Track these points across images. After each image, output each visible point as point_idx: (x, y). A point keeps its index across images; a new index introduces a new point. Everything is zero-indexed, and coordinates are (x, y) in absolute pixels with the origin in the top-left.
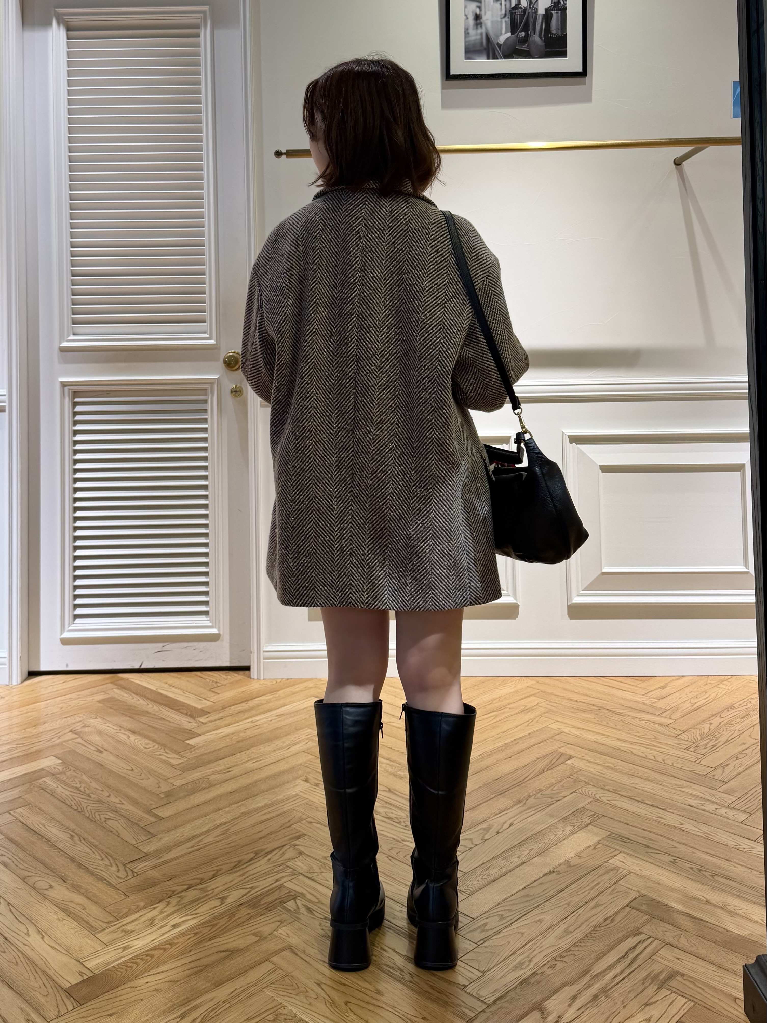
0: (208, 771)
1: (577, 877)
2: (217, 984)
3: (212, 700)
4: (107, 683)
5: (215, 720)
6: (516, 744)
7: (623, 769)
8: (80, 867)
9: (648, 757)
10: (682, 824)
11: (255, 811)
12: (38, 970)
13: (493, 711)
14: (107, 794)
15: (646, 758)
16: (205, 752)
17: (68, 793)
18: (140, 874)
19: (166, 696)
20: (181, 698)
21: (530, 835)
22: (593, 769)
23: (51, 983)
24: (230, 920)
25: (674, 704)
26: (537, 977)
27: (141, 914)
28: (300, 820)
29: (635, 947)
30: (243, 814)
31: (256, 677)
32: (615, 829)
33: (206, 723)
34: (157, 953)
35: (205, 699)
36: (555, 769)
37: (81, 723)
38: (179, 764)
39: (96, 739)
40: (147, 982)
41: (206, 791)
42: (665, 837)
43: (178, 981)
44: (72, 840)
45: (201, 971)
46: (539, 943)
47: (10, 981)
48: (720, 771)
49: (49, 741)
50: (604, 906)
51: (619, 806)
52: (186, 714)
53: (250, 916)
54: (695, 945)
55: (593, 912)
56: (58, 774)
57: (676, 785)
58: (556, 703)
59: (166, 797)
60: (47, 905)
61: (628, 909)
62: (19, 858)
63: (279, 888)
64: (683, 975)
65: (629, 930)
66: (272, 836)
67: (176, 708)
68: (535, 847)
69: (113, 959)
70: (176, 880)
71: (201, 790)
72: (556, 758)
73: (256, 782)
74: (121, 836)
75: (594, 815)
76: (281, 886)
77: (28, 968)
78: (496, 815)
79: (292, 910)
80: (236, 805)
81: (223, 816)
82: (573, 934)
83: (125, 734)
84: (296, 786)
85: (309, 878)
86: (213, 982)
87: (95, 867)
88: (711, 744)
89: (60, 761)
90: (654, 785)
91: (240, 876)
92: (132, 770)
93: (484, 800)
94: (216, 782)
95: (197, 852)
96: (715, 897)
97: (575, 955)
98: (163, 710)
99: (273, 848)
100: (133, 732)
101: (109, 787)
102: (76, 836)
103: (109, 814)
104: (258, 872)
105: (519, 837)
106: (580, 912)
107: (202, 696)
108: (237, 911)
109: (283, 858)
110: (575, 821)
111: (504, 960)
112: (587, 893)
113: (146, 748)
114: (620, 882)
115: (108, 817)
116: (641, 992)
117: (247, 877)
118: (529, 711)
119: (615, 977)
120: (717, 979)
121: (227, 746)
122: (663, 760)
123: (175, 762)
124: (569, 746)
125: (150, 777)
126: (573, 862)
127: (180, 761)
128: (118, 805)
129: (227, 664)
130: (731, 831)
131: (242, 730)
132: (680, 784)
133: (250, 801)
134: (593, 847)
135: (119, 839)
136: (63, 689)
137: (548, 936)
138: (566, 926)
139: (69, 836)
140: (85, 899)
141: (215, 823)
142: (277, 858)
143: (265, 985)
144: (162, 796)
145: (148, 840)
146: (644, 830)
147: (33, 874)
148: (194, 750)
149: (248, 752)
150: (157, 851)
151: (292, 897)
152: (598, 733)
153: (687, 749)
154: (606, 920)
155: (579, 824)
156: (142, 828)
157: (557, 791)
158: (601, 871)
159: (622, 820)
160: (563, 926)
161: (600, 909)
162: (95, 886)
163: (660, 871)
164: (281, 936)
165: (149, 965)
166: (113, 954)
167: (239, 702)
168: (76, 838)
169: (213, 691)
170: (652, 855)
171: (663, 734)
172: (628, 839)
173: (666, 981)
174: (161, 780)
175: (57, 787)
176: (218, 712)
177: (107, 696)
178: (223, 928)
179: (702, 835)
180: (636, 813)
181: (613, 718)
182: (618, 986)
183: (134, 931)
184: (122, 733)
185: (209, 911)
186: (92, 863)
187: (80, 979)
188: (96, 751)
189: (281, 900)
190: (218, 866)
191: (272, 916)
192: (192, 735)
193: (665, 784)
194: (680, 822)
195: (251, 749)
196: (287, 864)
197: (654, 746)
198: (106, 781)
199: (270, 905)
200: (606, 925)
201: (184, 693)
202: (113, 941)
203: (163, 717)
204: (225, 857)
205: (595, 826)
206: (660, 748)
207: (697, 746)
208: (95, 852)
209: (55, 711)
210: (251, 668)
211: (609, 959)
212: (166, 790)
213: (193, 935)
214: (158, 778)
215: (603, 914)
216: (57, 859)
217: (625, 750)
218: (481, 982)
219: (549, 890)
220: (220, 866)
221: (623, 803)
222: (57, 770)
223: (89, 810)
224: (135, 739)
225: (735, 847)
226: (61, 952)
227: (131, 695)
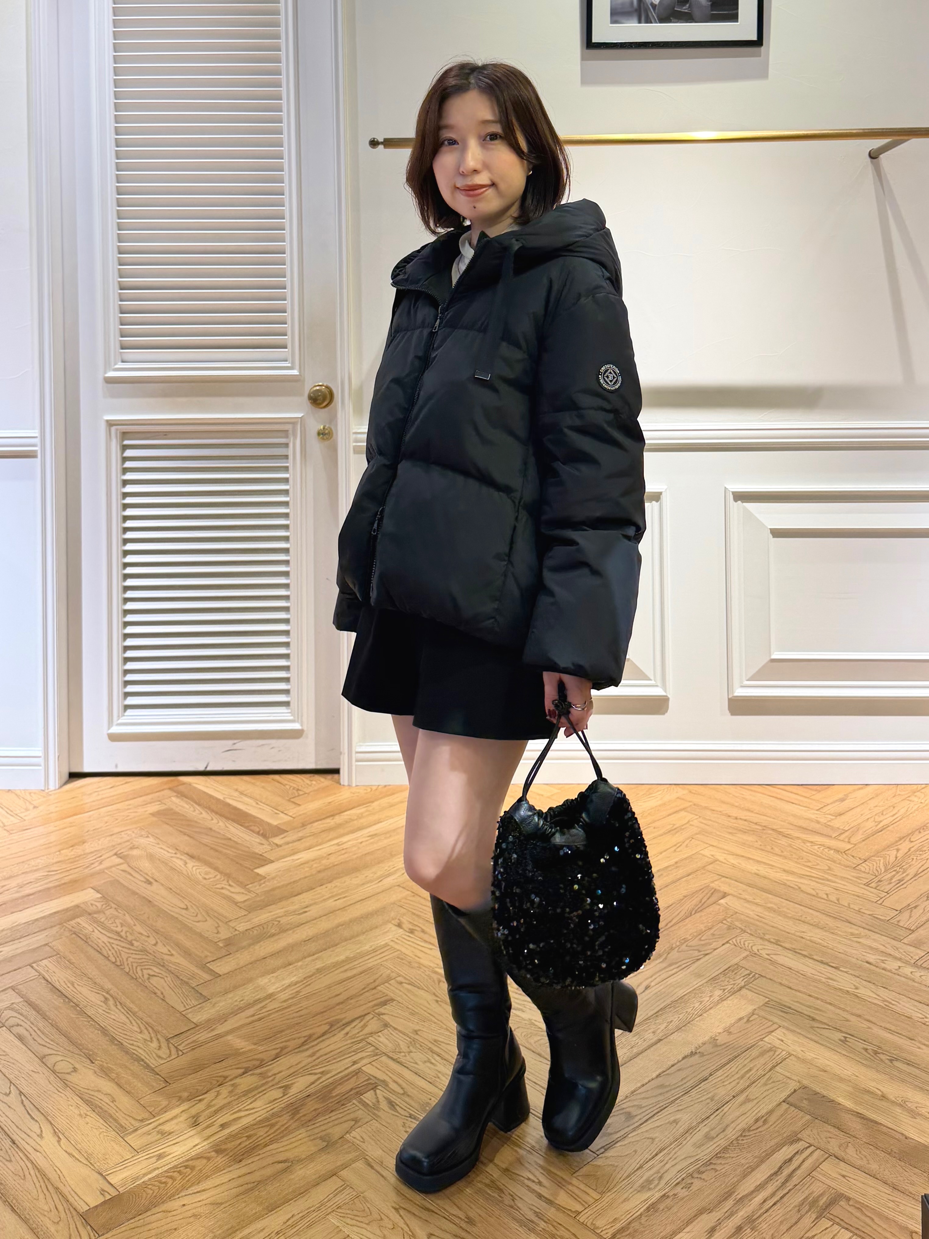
0: (278, 911)
1: (724, 1060)
2: (270, 1209)
3: (291, 814)
4: (163, 790)
5: (294, 842)
7: (788, 911)
8: (113, 1043)
9: (820, 895)
10: (857, 988)
11: (334, 966)
12: (50, 1187)
14: (154, 942)
15: (816, 896)
16: (278, 885)
17: (105, 939)
18: (187, 1053)
19: (236, 809)
20: (253, 812)
21: (668, 1002)
22: (751, 911)
23: (65, 1205)
24: (293, 1118)
25: (855, 823)
26: (668, 1202)
27: (182, 1109)
28: (388, 979)
29: (790, 1160)
30: (319, 971)
31: (346, 783)
32: (774, 995)
33: (281, 846)
34: (198, 1164)
35: (282, 812)
36: (705, 911)
37: (128, 843)
38: (245, 901)
39: (145, 865)
40: (184, 1205)
41: (277, 937)
42: (835, 1006)
43: (221, 1204)
44: (106, 1004)
45: (252, 1189)
46: (674, 1152)
47: (14, 1201)
48: (906, 914)
49: (88, 867)
50: (755, 1101)
51: (781, 962)
52: (258, 833)
53: (318, 1112)
54: (864, 1156)
55: (743, 1109)
56: (96, 913)
57: (852, 934)
58: (710, 820)
59: (225, 946)
60: (68, 1095)
61: (785, 1106)
62: (39, 1029)
63: (357, 1074)
64: (848, 1199)
65: (785, 1135)
66: (352, 1001)
67: (247, 825)
68: (675, 1018)
69: (144, 1171)
70: (230, 1061)
71: (269, 937)
72: (707, 897)
73: (337, 927)
74: (167, 1000)
75: (749, 975)
76: (359, 1071)
77: (38, 1185)
79: (371, 1104)
80: (311, 958)
81: (294, 974)
82: (715, 1140)
83: (181, 859)
84: (386, 932)
85: (394, 1060)
86: (266, 1204)
87: (131, 1042)
88: (897, 878)
89: (99, 896)
90: (825, 933)
91: (311, 1056)
92: (187, 909)
94: (288, 926)
95: (258, 1023)
96: (892, 1090)
97: (716, 1171)
98: (231, 827)
99: (353, 1018)
100: (192, 857)
101: (157, 932)
102: (111, 999)
103: (155, 969)
104: (331, 1051)
105: (657, 1005)
106: (726, 1110)
107: (279, 808)
108: (302, 1105)
109: (365, 1032)
110: (727, 983)
111: (629, 1175)
112: (735, 1083)
113: (205, 879)
114: (777, 1068)
115: (152, 973)
116: (796, 1223)
117: (318, 1058)
118: (677, 833)
119: (764, 1201)
120: (890, 1205)
121: (306, 877)
122: (838, 900)
123: (239, 898)
124: (723, 879)
125: (208, 918)
126: (721, 1040)
127: (246, 898)
128: (166, 957)
129: (312, 766)
130: (916, 999)
131: (325, 855)
132: (857, 932)
133: (328, 952)
134: (745, 1020)
135: (164, 1003)
136: (111, 797)
137: (684, 1142)
138: (707, 1130)
139: (103, 999)
140: (115, 1087)
141: (284, 982)
142: (357, 1031)
143: (330, 1210)
144: (221, 945)
145: (199, 1006)
146: (810, 996)
147: (55, 1052)
148: (264, 883)
149: (329, 885)
150: (209, 1020)
151: (371, 1087)
152: (760, 862)
153: (867, 885)
154: (757, 1121)
155: (730, 987)
156: (193, 988)
157: (707, 941)
158: (755, 1052)
159: (783, 982)
160: (704, 1130)
161: (749, 1105)
162: (130, 1069)
163: (828, 1054)
164: (355, 1140)
165: (188, 1181)
166: (145, 1164)
167: (324, 817)
168: (111, 1002)
169: (292, 802)
170: (818, 1030)
171: (840, 864)
172: (790, 1008)
173: (827, 1207)
174: (220, 923)
175: (93, 931)
176: (296, 830)
177: (163, 807)
178: (283, 1128)
179: (882, 1004)
180: (801, 972)
181: (779, 842)
182: (768, 1214)
183: (172, 1132)
184: (178, 858)
185: (268, 1106)
186: (129, 1038)
187: (101, 1199)
188: (145, 882)
189: (358, 1090)
190: (282, 1042)
191: (346, 1113)
192: (264, 861)
193: (839, 933)
194: (854, 985)
195: (334, 882)
196: (369, 1041)
197: (828, 880)
198: (154, 924)
199: (344, 1097)
200: (757, 1128)
201: (257, 804)
202: (145, 1147)
203: (230, 837)
204: (292, 1030)
205: (750, 990)
206: (835, 882)
207: (880, 881)
208: (133, 1022)
209: (97, 827)
210: (341, 771)
211: (760, 1175)
212: (227, 937)
213: (245, 1138)
214: (217, 920)
215: (754, 1113)
216: (85, 1031)
217: (792, 885)
218: (598, 1208)
219: (689, 1078)
220: (286, 1041)
221: (786, 959)
222: (94, 906)
223: (129, 962)
224: (194, 866)
225: (920, 1020)
226: (80, 1161)
227: (192, 805)
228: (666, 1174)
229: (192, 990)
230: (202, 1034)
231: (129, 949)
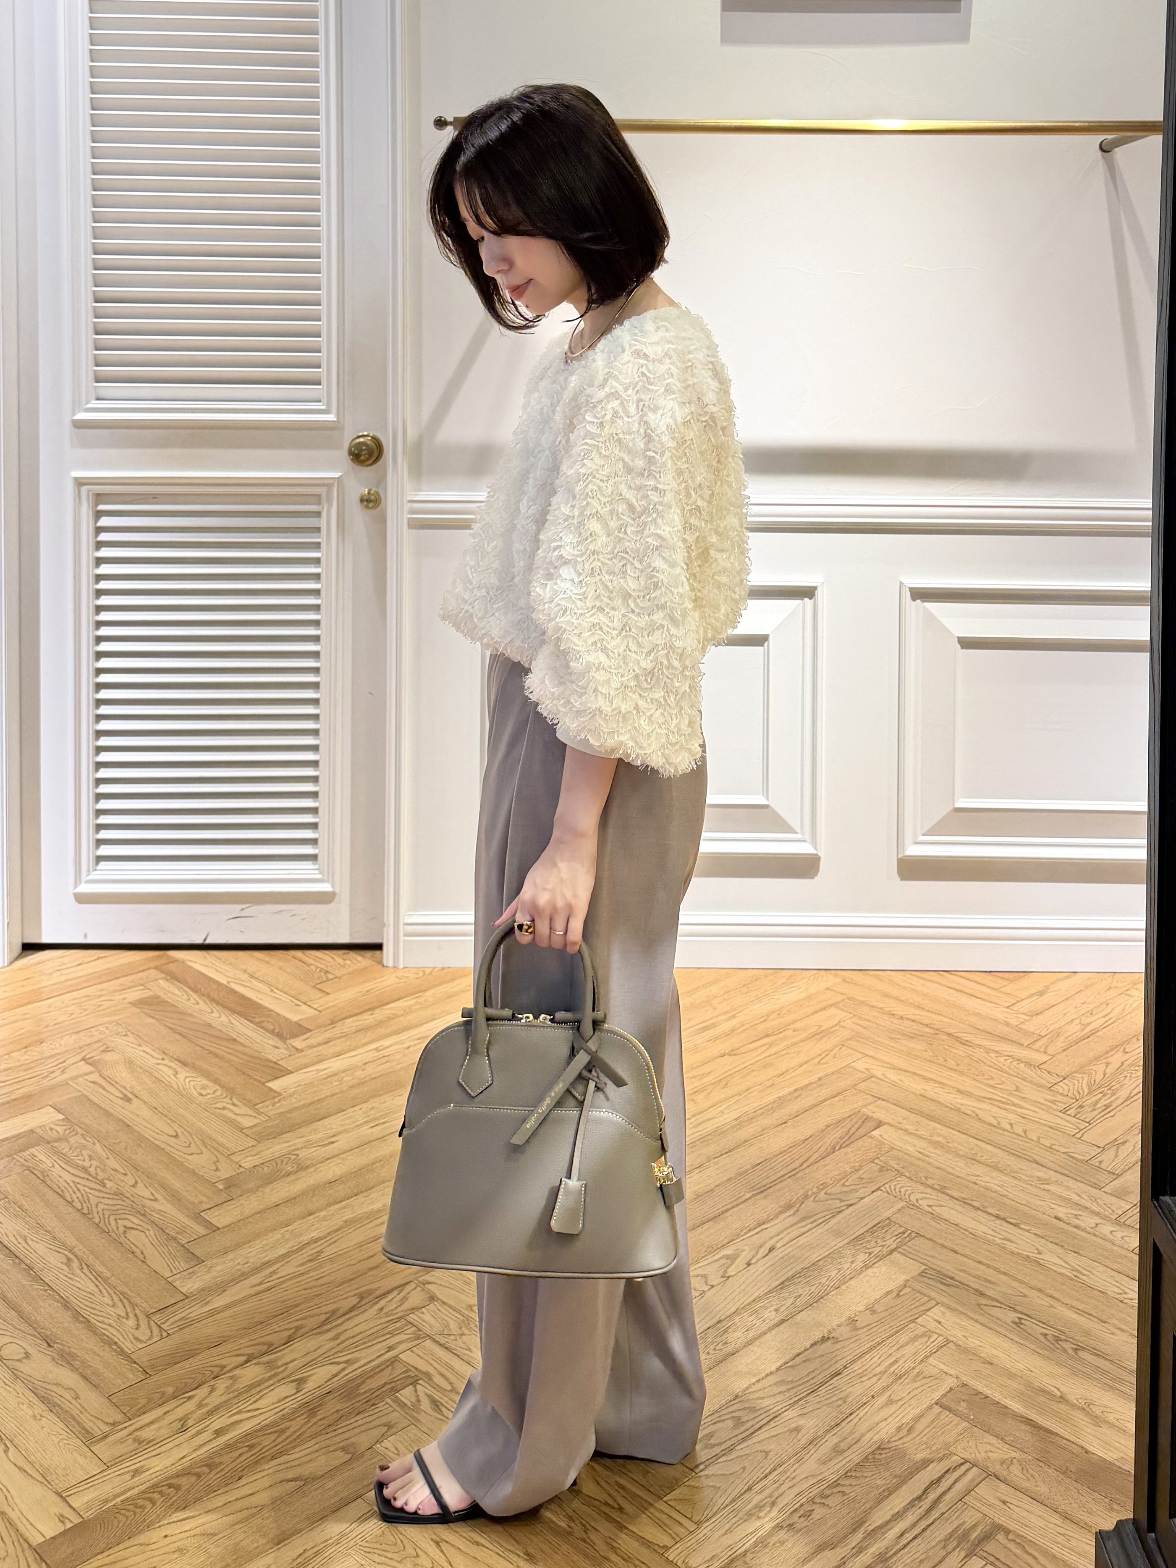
0: (297, 1141)
1: (866, 1348)
2: (276, 1541)
3: (315, 1006)
4: (148, 969)
5: (319, 1045)
6: (796, 1098)
7: (960, 1147)
8: (78, 1320)
9: (1002, 1125)
10: (1040, 1253)
13: (768, 1036)
14: (132, 1182)
15: (998, 1127)
16: (296, 1105)
17: (69, 1178)
18: (174, 1333)
19: (243, 997)
20: (266, 1002)
21: (799, 1268)
22: (912, 1146)
23: (14, 1536)
24: (308, 1422)
25: (1057, 1026)
27: (167, 1409)
29: (939, 1480)
30: (347, 1224)
31: (391, 964)
32: (934, 1261)
33: (302, 1051)
34: (185, 1482)
35: (305, 1004)
36: (852, 1145)
37: (100, 1044)
38: (254, 1126)
39: (123, 1075)
40: (166, 1536)
41: (293, 1177)
42: (1010, 1276)
43: (214, 1535)
44: (68, 1267)
45: (254, 1515)
46: (792, 1469)
48: (1111, 1153)
49: (46, 1077)
50: (900, 1403)
51: (946, 1216)
52: (272, 1032)
53: (340, 1413)
54: (1032, 1476)
55: (883, 1413)
56: (56, 1141)
57: (1039, 1179)
58: (868, 1020)
59: (226, 1188)
60: (18, 1389)
61: (937, 1409)
63: (392, 1363)
64: (1008, 1532)
65: (934, 1448)
67: (257, 1020)
68: (804, 1291)
69: (116, 1491)
70: (228, 1346)
71: (284, 1176)
72: (857, 1126)
73: (373, 1164)
74: (149, 1262)
75: (903, 1233)
76: (395, 1360)
78: (750, 1231)
79: (409, 1403)
80: (337, 1206)
81: (314, 1227)
82: (846, 1454)
83: (170, 1067)
85: (441, 1345)
86: (271, 1536)
87: (101, 1319)
88: (1104, 1102)
89: (62, 1117)
90: (1004, 1178)
91: (333, 1339)
92: (176, 1136)
93: (734, 1204)
94: (309, 1162)
95: (268, 1294)
96: (1076, 1390)
97: (844, 1494)
98: (236, 1023)
99: (389, 1288)
100: (184, 1064)
101: (136, 1168)
102: (75, 1260)
103: (133, 1219)
104: (361, 1333)
105: (782, 1273)
106: (861, 1414)
107: (300, 997)
108: (320, 1405)
109: (403, 1308)
110: (873, 1244)
111: (733, 1500)
112: (875, 1379)
113: (201, 1095)
114: (931, 1360)
115: (129, 1225)
117: (343, 1342)
118: (821, 1038)
119: (902, 1535)
120: (1059, 1540)
121: (332, 1096)
122: (1025, 1132)
123: (246, 1122)
124: (880, 1102)
125: (204, 1150)
126: (862, 1320)
127: (256, 1121)
128: (148, 1203)
129: (345, 939)
130: (1115, 1267)
131: (360, 1064)
132: (1045, 1176)
133: (360, 1198)
134: (895, 1294)
135: (145, 1267)
136: (78, 978)
137: (807, 1456)
138: (837, 1440)
139: (64, 1260)
140: (80, 1379)
141: (301, 1239)
142: (395, 1306)
143: (351, 1544)
144: (221, 1187)
145: (191, 1270)
146: (980, 1262)
147: (1, 1332)
148: (279, 1101)
149: (364, 1106)
150: (203, 1289)
151: (410, 1381)
152: (927, 1079)
153: (1064, 1111)
154: (899, 1428)
155: (877, 1250)
156: (183, 1246)
157: (853, 1187)
158: (903, 1338)
159: (946, 1244)
160: (832, 1440)
161: (894, 1407)
162: (98, 1355)
163: (996, 1340)
164: (386, 1451)
165: (171, 1505)
166: (117, 1481)
167: (362, 1010)
168: (75, 1264)
169: (319, 989)
170: (987, 1309)
171: (1031, 1082)
172: (952, 1278)
173: (979, 1543)
174: (221, 1157)
175: (53, 1167)
176: (323, 1029)
177: (147, 994)
178: (295, 1437)
179: (1069, 1274)
180: (970, 1230)
181: (956, 1051)
182: (906, 1550)
183: (153, 1440)
184: (166, 1065)
185: (277, 1405)
186: (97, 1313)
187: (61, 1528)
188: (121, 1099)
189: (393, 1385)
190: (297, 1320)
191: (376, 1416)
192: (279, 1071)
193: (1023, 1177)
194: (1037, 1249)
195: (371, 1101)
196: (409, 1319)
197: (1014, 1105)
198: (133, 1157)
199: (375, 1394)
200: (900, 1439)
201: (272, 991)
202: (118, 1460)
203: (235, 1037)
204: (311, 1304)
205: (905, 1255)
206: (1022, 1108)
207: (1081, 1107)
208: (104, 1291)
209: (60, 1020)
210: (385, 948)
211: (897, 1502)
212: (228, 1176)
213: (246, 1449)
214: (215, 1152)
215: (898, 1419)
216: (41, 1303)
217: (966, 1112)
218: (692, 1542)
219: (818, 1372)
220: (302, 1319)
221: (952, 1212)
222: (54, 1132)
223: (100, 1211)
224: (186, 1077)
225: (1118, 1296)
226: (33, 1478)
227: (186, 992)
228: (780, 1498)
229: (182, 1249)
230: (194, 1308)
231: (100, 1191)
